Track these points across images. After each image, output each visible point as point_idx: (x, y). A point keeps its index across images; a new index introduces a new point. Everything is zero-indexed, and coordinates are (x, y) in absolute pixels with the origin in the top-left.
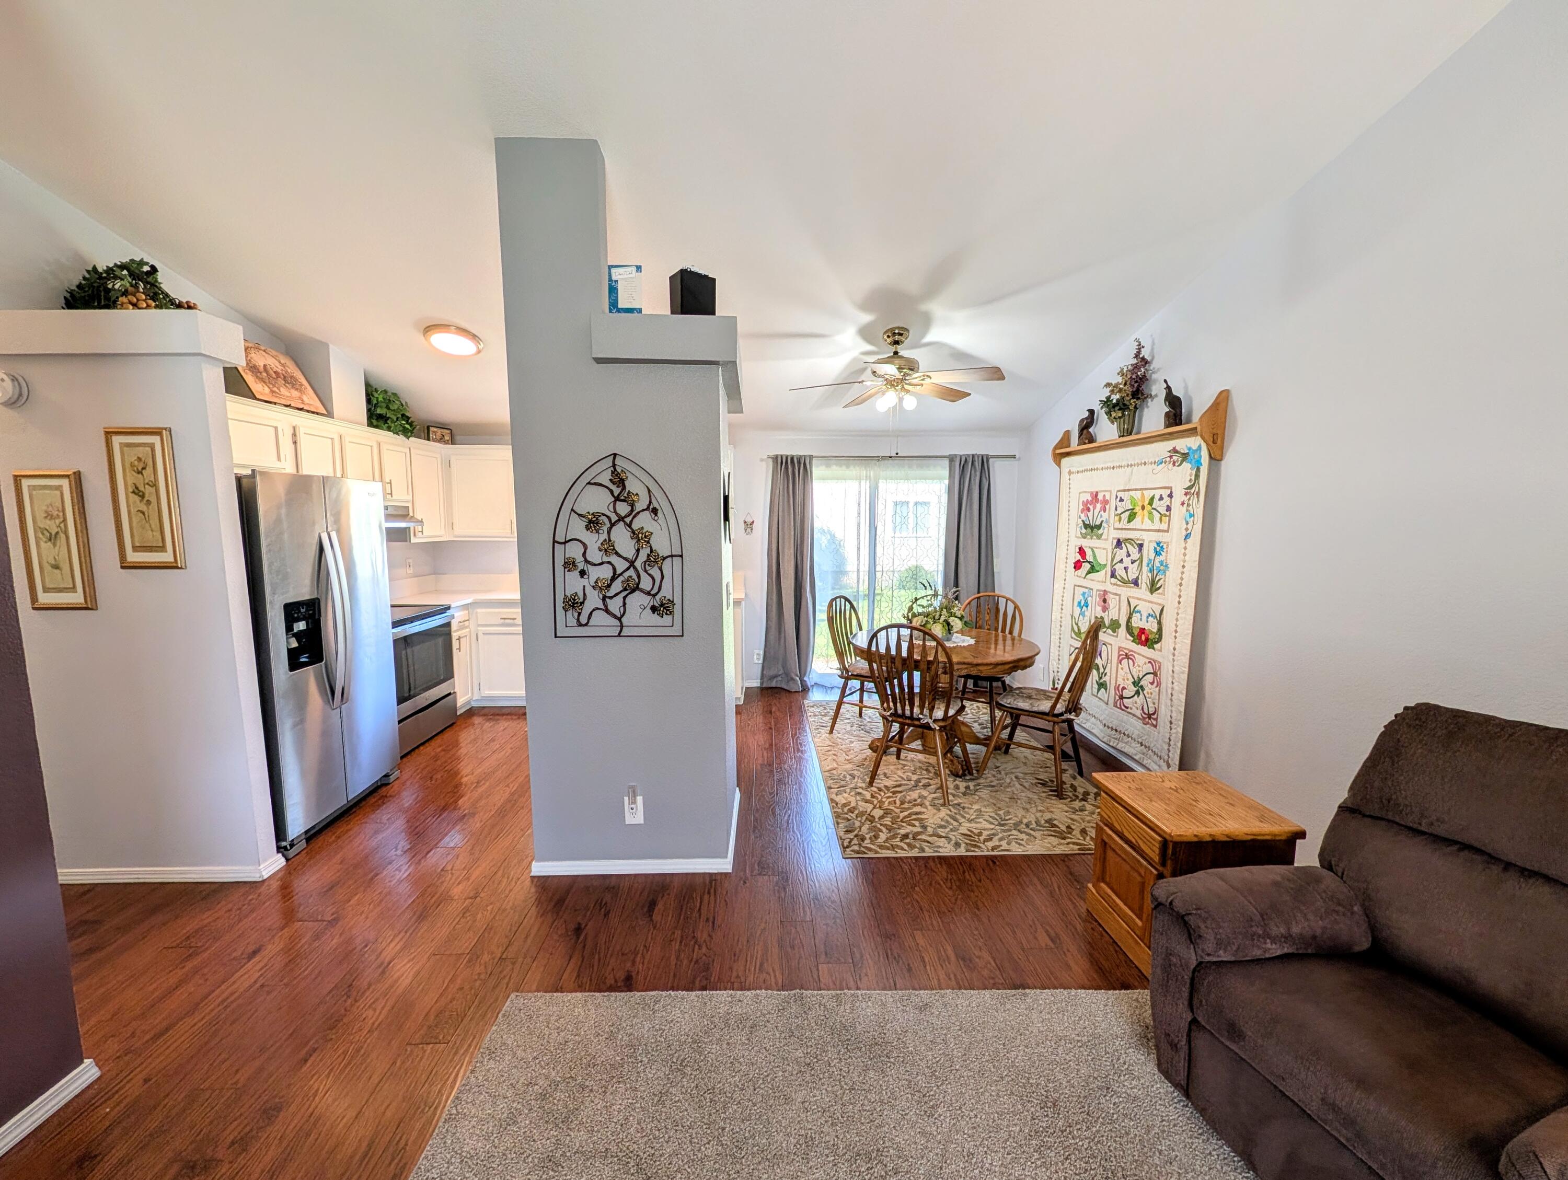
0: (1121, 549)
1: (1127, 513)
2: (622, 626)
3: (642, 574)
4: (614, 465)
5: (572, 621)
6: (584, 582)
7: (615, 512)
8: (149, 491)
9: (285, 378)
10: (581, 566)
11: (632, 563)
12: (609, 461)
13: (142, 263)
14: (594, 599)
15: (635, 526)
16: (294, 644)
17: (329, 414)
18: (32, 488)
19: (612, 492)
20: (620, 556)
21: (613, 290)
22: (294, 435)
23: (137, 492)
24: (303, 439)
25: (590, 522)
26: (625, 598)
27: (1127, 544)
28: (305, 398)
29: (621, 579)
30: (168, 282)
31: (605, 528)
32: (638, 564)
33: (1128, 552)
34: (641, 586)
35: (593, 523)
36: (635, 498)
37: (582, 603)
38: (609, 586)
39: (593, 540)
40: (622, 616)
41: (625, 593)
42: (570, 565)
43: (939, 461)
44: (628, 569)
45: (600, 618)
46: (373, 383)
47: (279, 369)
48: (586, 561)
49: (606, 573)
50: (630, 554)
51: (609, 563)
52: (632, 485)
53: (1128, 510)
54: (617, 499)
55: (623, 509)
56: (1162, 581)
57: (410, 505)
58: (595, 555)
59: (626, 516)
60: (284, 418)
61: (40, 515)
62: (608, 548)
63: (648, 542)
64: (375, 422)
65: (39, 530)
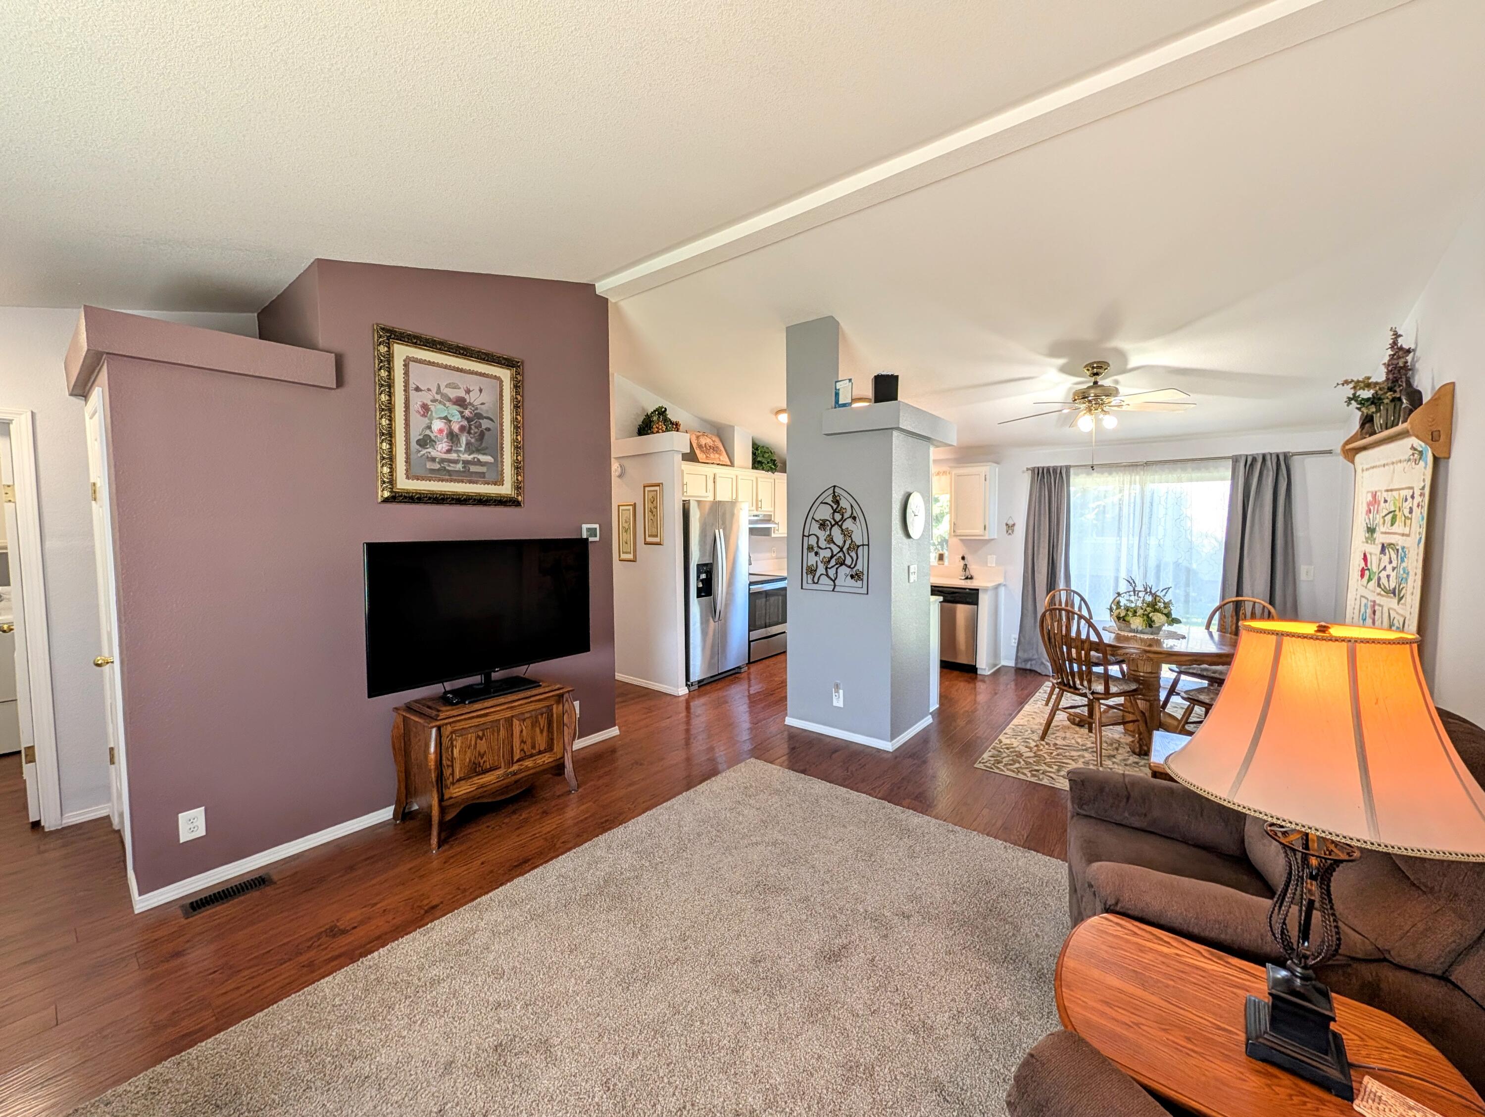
0: (1385, 555)
1: (1390, 515)
2: (835, 586)
3: (847, 555)
4: (834, 492)
5: (810, 581)
6: (817, 558)
7: (833, 519)
8: (655, 510)
9: (713, 449)
10: (816, 549)
11: (841, 550)
12: (831, 491)
13: (662, 407)
14: (821, 569)
15: (844, 527)
16: (701, 585)
17: (732, 465)
18: (623, 510)
19: (832, 507)
20: (835, 544)
21: (837, 394)
22: (714, 478)
23: (651, 511)
24: (718, 480)
25: (821, 524)
26: (837, 569)
27: (1390, 550)
28: (721, 458)
29: (835, 557)
30: (671, 415)
31: (828, 528)
32: (845, 549)
33: (1390, 558)
34: (846, 562)
35: (823, 525)
36: (844, 511)
37: (816, 570)
38: (829, 561)
39: (823, 535)
40: (836, 579)
41: (837, 566)
42: (810, 548)
43: (1223, 462)
44: (839, 552)
45: (824, 579)
46: (757, 442)
47: (711, 444)
48: (818, 547)
49: (828, 554)
50: (840, 544)
51: (830, 548)
52: (844, 503)
53: (1391, 512)
54: (835, 511)
55: (838, 517)
56: (1404, 589)
57: (772, 514)
58: (823, 544)
59: (840, 521)
60: (710, 470)
61: (624, 521)
62: (830, 540)
63: (850, 536)
64: (756, 465)
65: (623, 527)
